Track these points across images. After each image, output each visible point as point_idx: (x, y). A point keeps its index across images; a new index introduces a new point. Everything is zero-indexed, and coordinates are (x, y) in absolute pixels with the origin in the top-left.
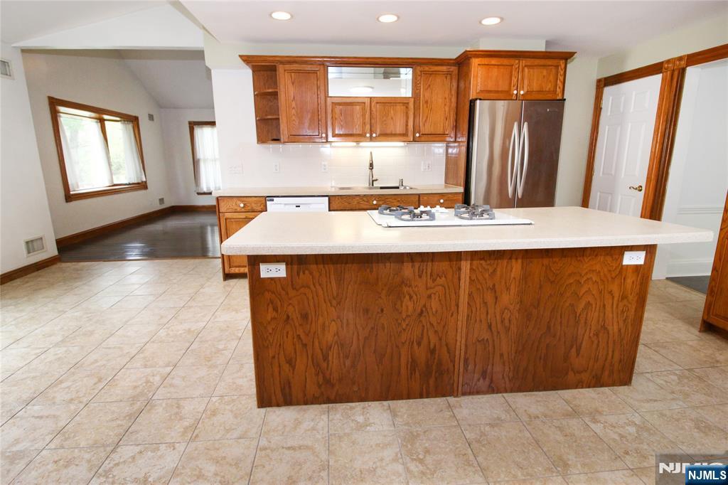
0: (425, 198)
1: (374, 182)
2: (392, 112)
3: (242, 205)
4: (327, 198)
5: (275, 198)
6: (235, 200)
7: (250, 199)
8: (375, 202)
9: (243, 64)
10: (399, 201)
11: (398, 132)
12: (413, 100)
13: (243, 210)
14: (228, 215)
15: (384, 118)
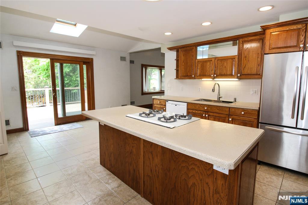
0: (233, 110)
1: (220, 98)
2: (225, 63)
3: (159, 102)
4: (186, 103)
5: (169, 101)
6: (158, 100)
7: (161, 100)
8: (206, 108)
9: (168, 50)
10: (218, 109)
11: (228, 74)
12: (237, 57)
13: (159, 104)
14: (155, 105)
15: (221, 67)
